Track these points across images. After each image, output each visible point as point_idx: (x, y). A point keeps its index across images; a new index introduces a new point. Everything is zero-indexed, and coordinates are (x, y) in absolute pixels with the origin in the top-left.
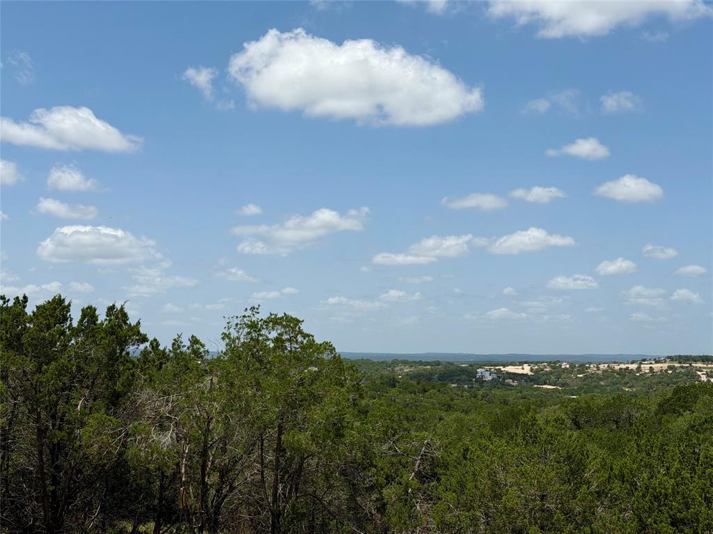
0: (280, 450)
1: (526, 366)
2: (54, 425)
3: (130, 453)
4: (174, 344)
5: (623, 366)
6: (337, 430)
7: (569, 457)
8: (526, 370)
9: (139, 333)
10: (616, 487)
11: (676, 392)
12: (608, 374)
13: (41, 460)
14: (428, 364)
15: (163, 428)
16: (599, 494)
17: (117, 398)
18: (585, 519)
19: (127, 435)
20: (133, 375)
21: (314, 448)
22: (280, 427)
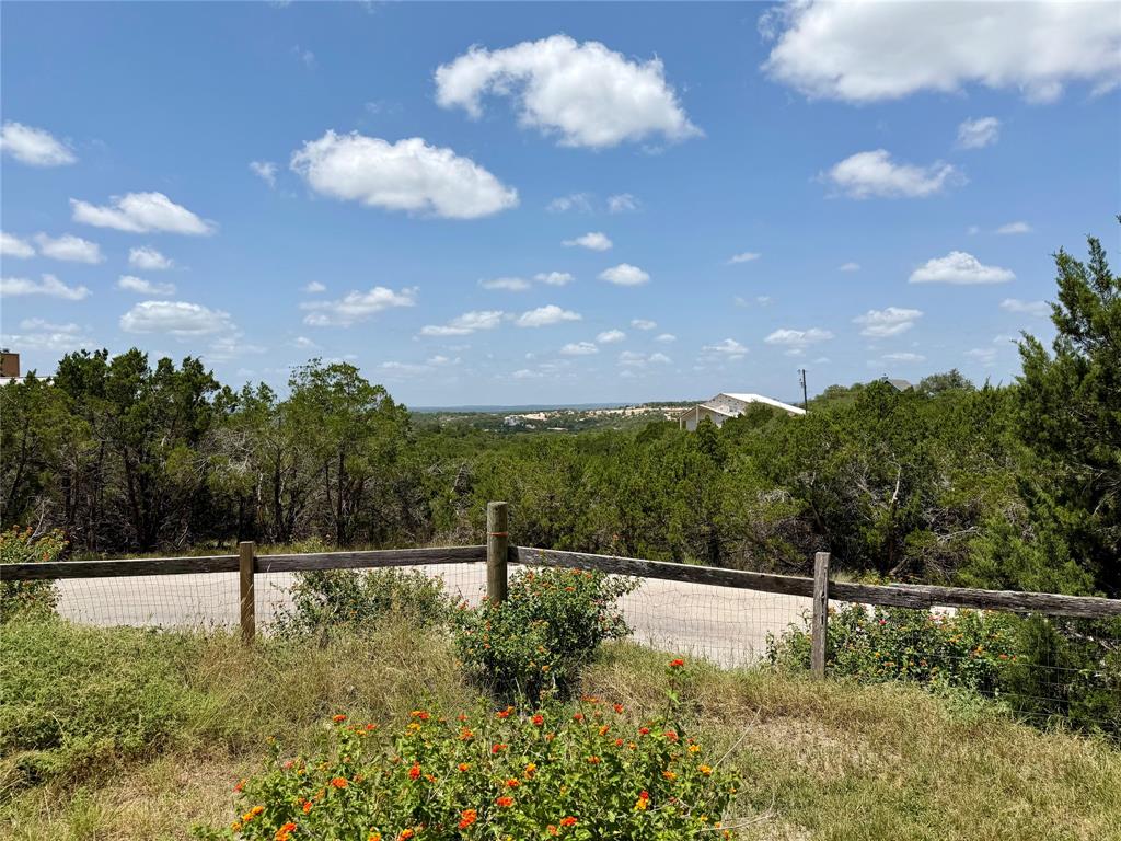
0: (343, 474)
1: (541, 414)
2: (141, 459)
3: (211, 480)
4: (244, 391)
5: (613, 412)
6: (391, 457)
7: (571, 467)
8: (542, 416)
9: (212, 381)
10: (604, 488)
11: (649, 427)
12: (602, 418)
13: (132, 489)
14: (466, 414)
15: (238, 459)
16: (592, 494)
17: (196, 435)
18: (581, 511)
19: (207, 466)
20: (210, 415)
21: (370, 469)
22: (342, 456)
